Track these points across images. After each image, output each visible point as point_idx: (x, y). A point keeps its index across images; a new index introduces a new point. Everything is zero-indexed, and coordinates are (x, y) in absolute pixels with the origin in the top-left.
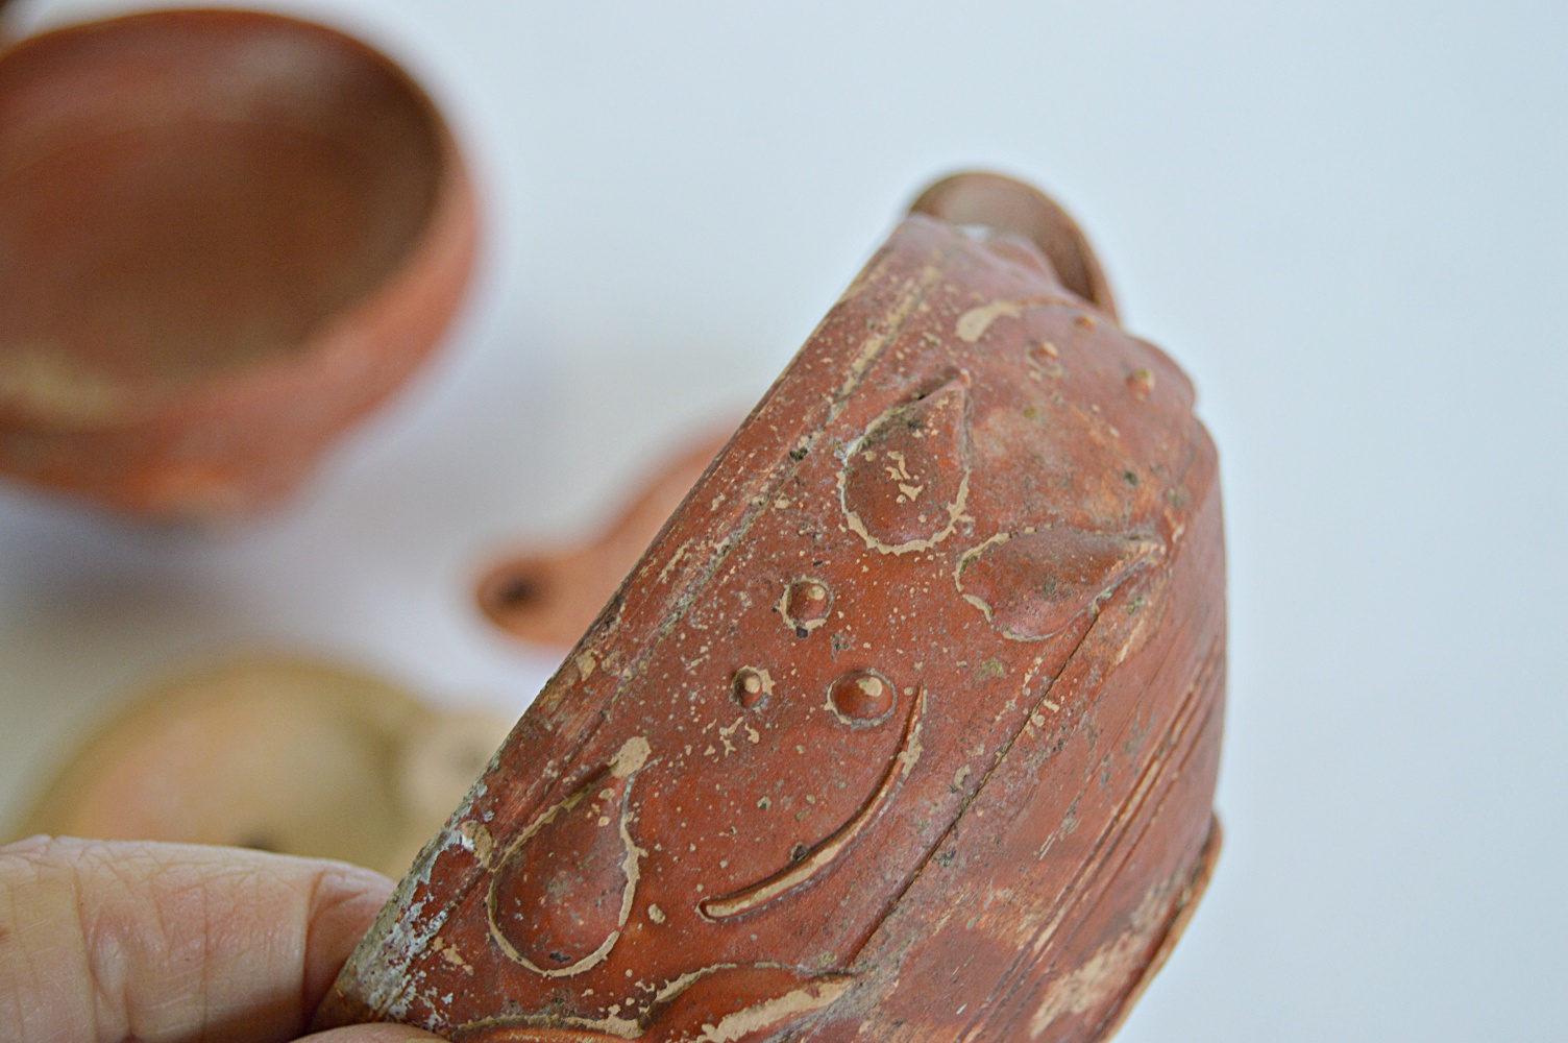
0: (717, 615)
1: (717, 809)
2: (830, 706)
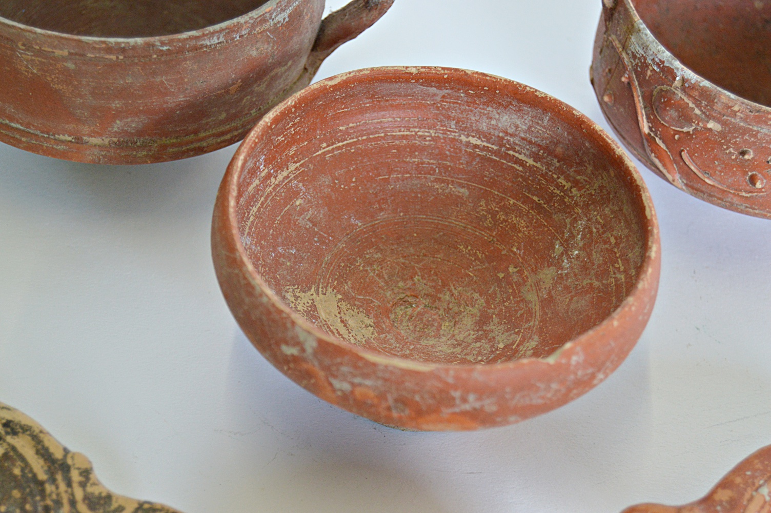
0: (764, 140)
1: (710, 151)
2: (750, 174)
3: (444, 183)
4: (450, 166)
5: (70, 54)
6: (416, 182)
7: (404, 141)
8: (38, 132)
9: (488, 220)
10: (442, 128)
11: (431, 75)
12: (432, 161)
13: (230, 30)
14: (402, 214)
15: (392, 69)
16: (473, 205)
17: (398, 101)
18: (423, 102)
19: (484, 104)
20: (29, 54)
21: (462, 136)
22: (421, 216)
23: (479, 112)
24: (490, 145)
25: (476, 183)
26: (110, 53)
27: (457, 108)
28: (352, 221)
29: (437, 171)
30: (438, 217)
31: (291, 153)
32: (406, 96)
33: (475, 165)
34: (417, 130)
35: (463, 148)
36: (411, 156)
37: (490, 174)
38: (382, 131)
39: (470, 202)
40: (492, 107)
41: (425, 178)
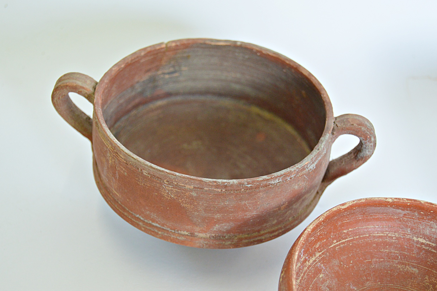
3: (403, 265)
4: (407, 255)
5: (194, 188)
6: (387, 264)
7: (380, 239)
8: (169, 229)
9: (431, 288)
10: (402, 232)
11: (400, 203)
12: (396, 252)
13: (285, 175)
14: (379, 283)
15: (378, 199)
16: (421, 278)
17: (378, 216)
18: (392, 217)
19: (429, 220)
20: (170, 186)
21: (414, 237)
22: (391, 285)
23: (425, 224)
24: (431, 243)
25: (422, 266)
26: (218, 188)
27: (412, 221)
28: (351, 287)
29: (399, 258)
30: (400, 285)
31: (317, 246)
32: (382, 213)
33: (422, 255)
34: (388, 233)
35: (415, 244)
36: (384, 248)
37: (431, 260)
38: (367, 233)
39: (419, 277)
40: (434, 222)
41: (393, 261)
